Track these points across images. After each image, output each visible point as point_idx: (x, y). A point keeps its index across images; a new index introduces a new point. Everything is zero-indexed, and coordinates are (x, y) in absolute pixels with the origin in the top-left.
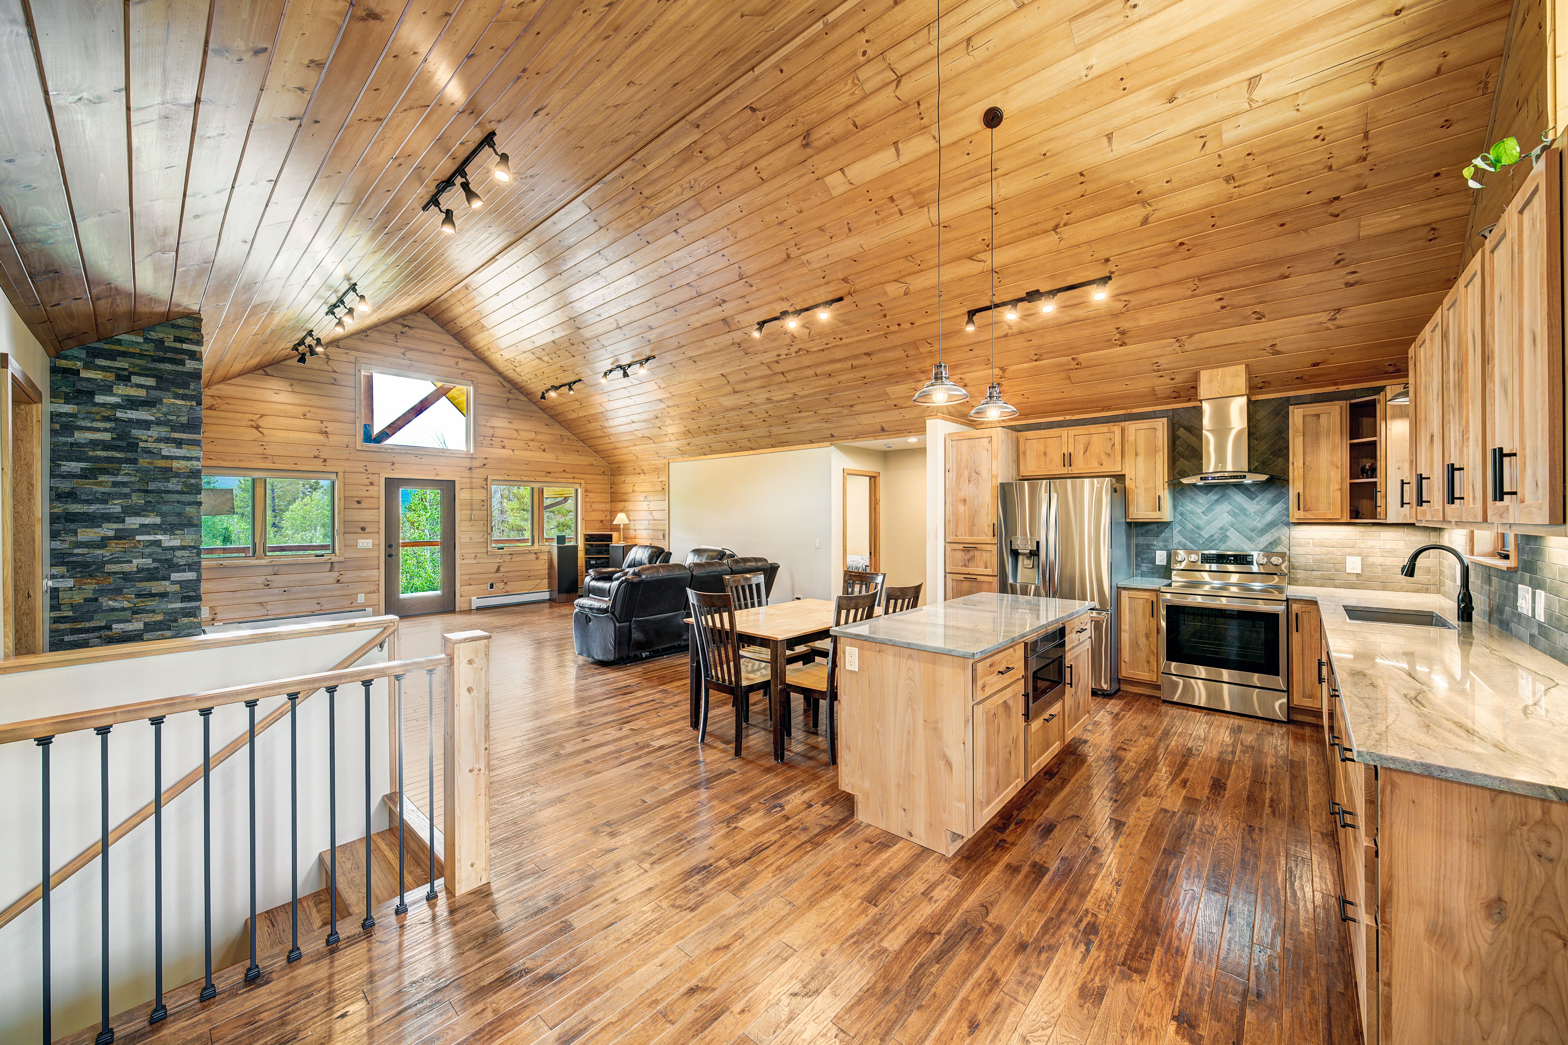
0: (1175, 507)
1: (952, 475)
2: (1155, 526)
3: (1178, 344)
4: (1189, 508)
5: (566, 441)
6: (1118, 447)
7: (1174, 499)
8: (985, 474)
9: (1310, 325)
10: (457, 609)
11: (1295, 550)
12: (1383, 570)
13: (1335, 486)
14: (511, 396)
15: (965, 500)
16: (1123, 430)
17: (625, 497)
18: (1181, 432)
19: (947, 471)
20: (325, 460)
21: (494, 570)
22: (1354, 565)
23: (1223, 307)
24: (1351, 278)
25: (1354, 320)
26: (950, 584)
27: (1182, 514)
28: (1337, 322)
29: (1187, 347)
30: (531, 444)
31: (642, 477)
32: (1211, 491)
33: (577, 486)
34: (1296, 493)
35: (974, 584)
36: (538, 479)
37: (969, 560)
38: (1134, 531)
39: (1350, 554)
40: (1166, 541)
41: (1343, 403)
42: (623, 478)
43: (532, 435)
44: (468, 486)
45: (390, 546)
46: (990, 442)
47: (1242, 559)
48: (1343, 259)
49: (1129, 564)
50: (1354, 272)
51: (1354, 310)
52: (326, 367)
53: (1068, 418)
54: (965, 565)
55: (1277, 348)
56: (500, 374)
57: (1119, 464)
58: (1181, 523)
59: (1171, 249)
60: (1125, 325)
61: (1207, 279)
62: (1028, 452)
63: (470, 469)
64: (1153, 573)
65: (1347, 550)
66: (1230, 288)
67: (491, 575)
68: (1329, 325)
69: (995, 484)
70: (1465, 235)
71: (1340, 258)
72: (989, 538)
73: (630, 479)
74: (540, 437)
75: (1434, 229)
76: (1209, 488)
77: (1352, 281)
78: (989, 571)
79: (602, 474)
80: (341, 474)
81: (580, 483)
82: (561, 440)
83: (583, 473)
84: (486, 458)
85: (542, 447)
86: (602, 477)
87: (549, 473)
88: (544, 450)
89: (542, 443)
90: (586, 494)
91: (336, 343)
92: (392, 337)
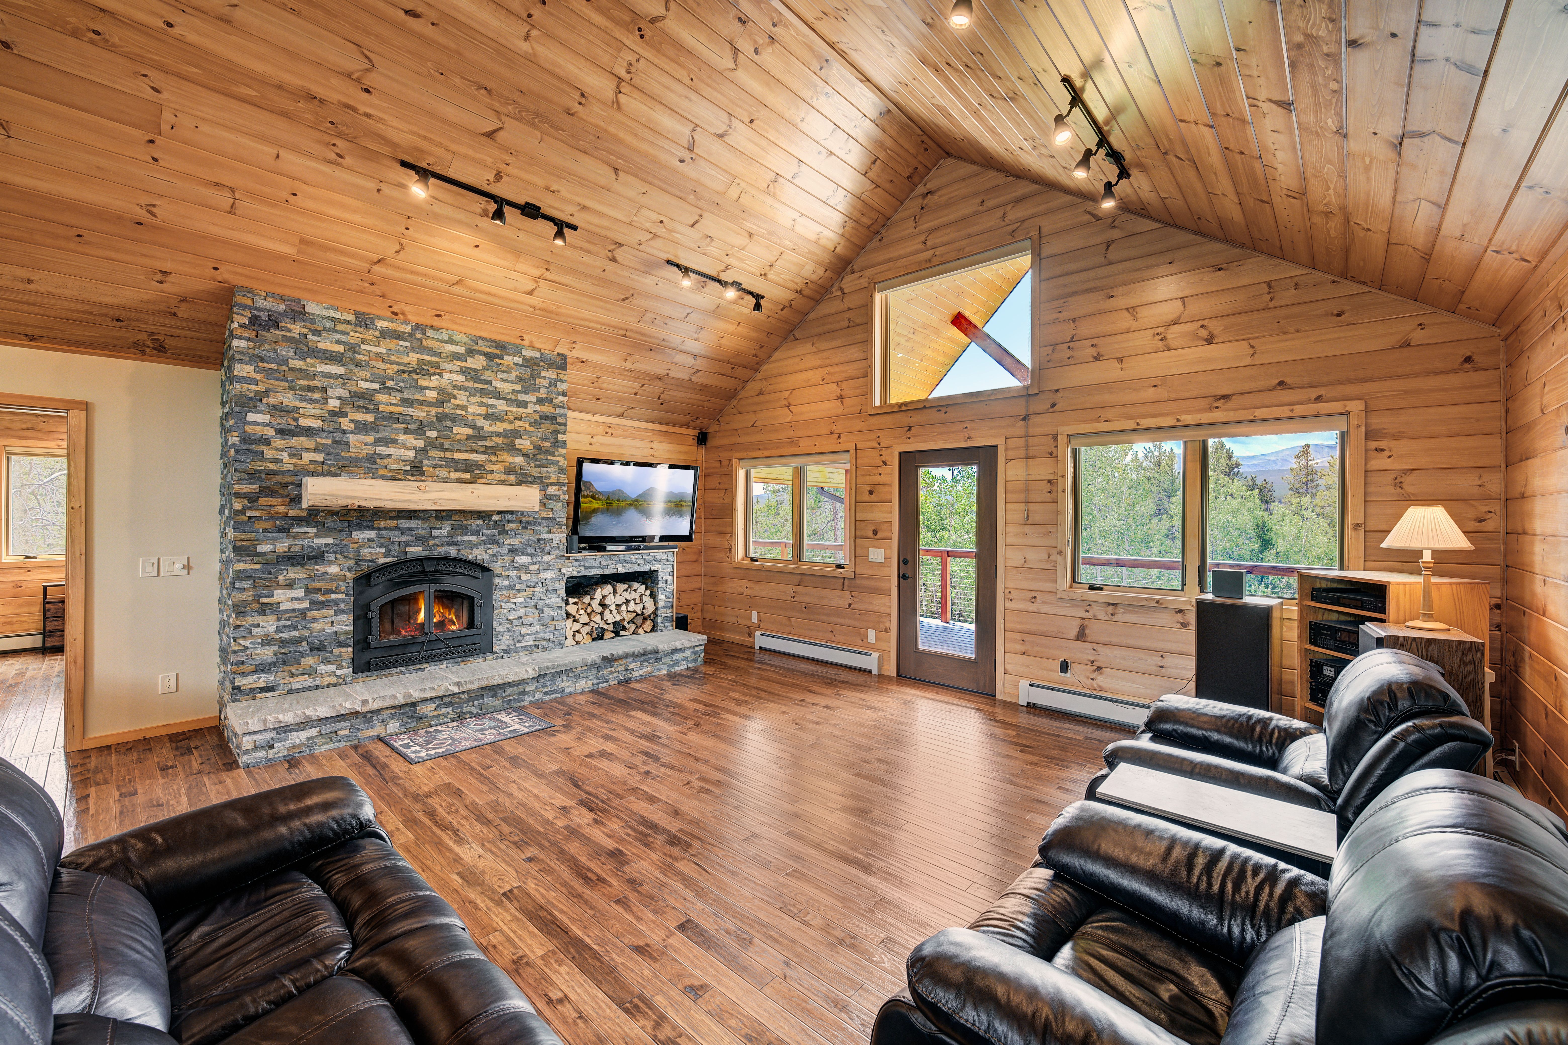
5: (1288, 296)
10: (997, 696)
14: (1115, 234)
17: (1527, 441)
20: (839, 436)
21: (1073, 633)
30: (1172, 332)
36: (1188, 419)
43: (1173, 311)
44: (1022, 453)
45: (906, 562)
52: (841, 307)
56: (1083, 194)
63: (1026, 418)
67: (1065, 644)
73: (1538, 361)
74: (1197, 308)
79: (1454, 371)
80: (853, 452)
81: (1347, 414)
82: (1268, 297)
83: (1365, 380)
84: (1057, 391)
85: (1204, 333)
86: (1454, 380)
87: (1226, 397)
88: (1209, 341)
89: (1205, 323)
90: (1373, 444)
91: (849, 268)
92: (911, 223)
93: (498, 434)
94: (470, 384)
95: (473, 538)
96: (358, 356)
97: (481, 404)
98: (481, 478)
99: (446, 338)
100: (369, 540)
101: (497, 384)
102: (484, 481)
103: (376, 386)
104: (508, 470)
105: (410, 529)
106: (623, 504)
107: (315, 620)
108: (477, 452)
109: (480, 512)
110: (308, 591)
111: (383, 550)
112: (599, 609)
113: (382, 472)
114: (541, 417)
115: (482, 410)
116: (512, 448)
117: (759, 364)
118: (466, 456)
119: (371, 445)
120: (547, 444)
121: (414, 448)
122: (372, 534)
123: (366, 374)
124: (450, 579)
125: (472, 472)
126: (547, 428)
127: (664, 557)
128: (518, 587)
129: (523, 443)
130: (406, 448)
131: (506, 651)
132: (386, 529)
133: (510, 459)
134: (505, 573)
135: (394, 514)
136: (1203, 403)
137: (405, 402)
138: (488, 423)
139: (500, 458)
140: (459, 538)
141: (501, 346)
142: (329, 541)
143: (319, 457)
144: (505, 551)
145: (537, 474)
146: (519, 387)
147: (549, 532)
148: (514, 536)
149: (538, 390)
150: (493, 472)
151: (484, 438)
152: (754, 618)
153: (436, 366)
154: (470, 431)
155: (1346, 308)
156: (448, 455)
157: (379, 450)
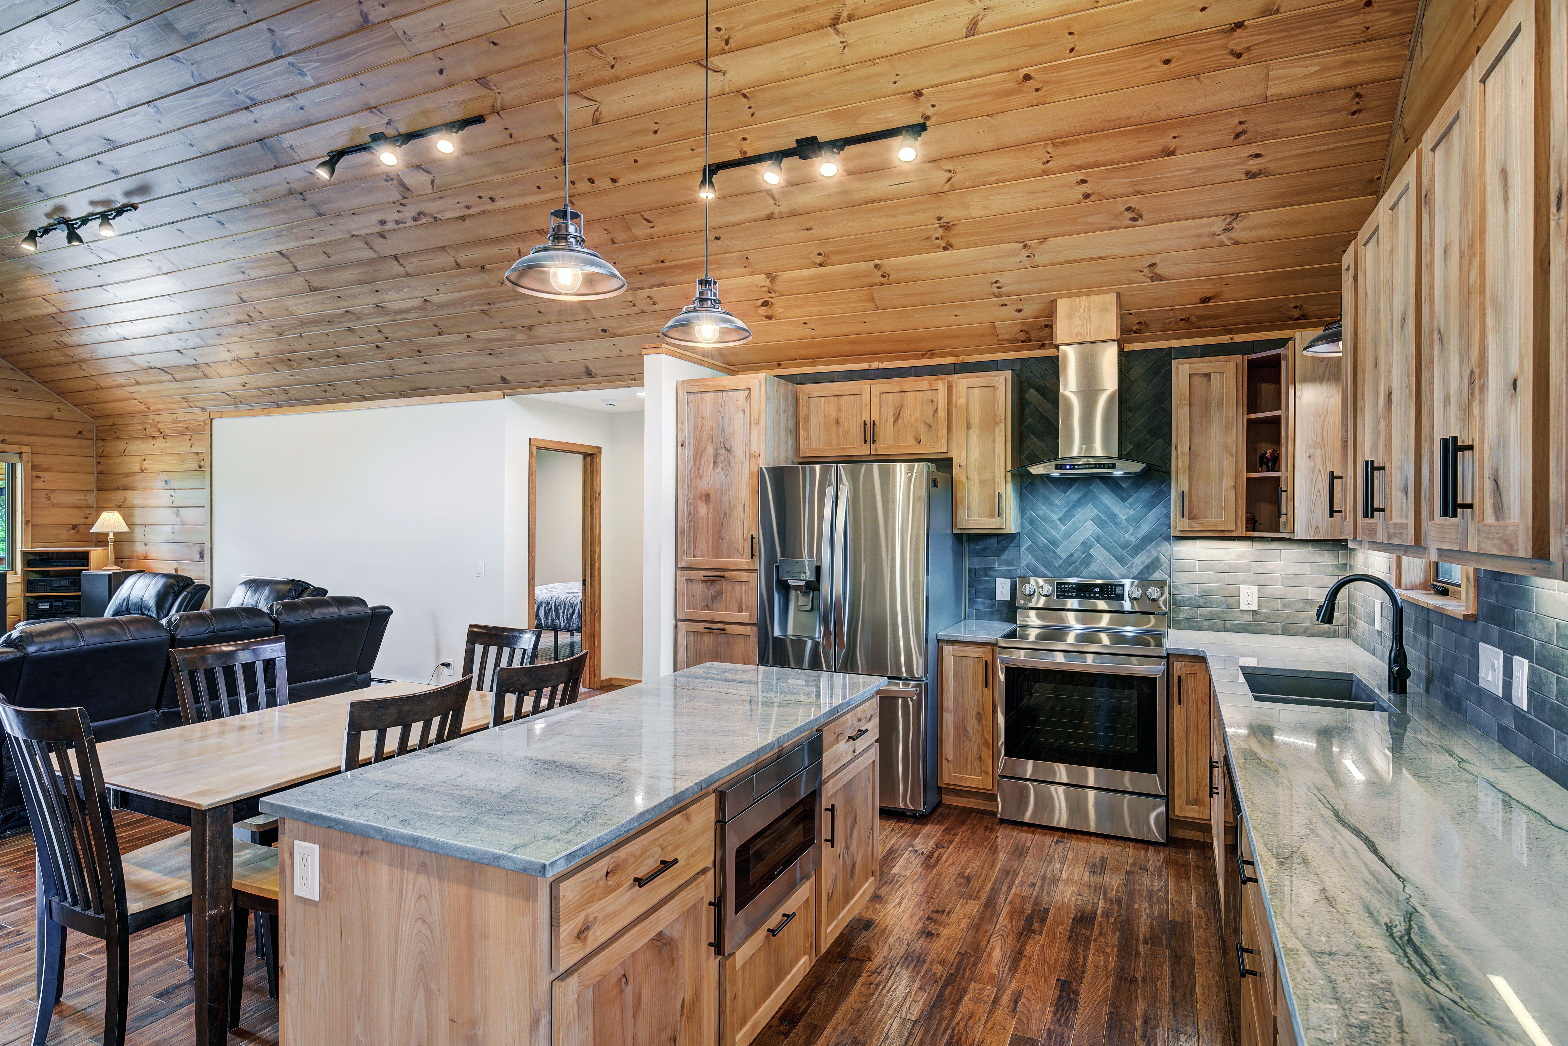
0: (1022, 510)
1: (688, 452)
2: (994, 541)
3: (1025, 253)
4: (1041, 512)
6: (942, 414)
7: (1022, 497)
8: (739, 451)
9: (1199, 236)
11: (1179, 577)
12: (1284, 605)
13: (1228, 482)
15: (708, 496)
16: (950, 388)
17: (125, 481)
18: (1032, 394)
19: (680, 445)
22: (1249, 599)
23: (1087, 196)
24: (1254, 165)
25: (1254, 234)
26: (683, 639)
27: (1032, 522)
28: (1234, 235)
29: (1038, 259)
31: (160, 443)
32: (1070, 486)
33: (14, 459)
34: (1179, 491)
35: (721, 639)
37: (714, 598)
38: (966, 547)
39: (1246, 583)
40: (1010, 563)
41: (1239, 358)
42: (121, 445)
46: (748, 397)
47: (1111, 592)
48: (1244, 132)
49: (958, 600)
50: (1257, 156)
51: (1256, 217)
53: (875, 365)
54: (707, 607)
55: (1158, 270)
57: (944, 441)
58: (1031, 536)
59: (1012, 85)
60: (951, 214)
61: (1064, 144)
62: (812, 418)
64: (992, 613)
65: (1241, 577)
66: (1097, 165)
68: (1224, 237)
69: (754, 469)
70: (1395, 109)
71: (1240, 129)
72: (744, 561)
73: (137, 447)
75: (1358, 95)
76: (1067, 482)
77: (1255, 169)
78: (745, 617)
79: (74, 437)
81: (21, 453)
83: (30, 435)
86: (74, 442)
90: (36, 473)
155: (19, 388)
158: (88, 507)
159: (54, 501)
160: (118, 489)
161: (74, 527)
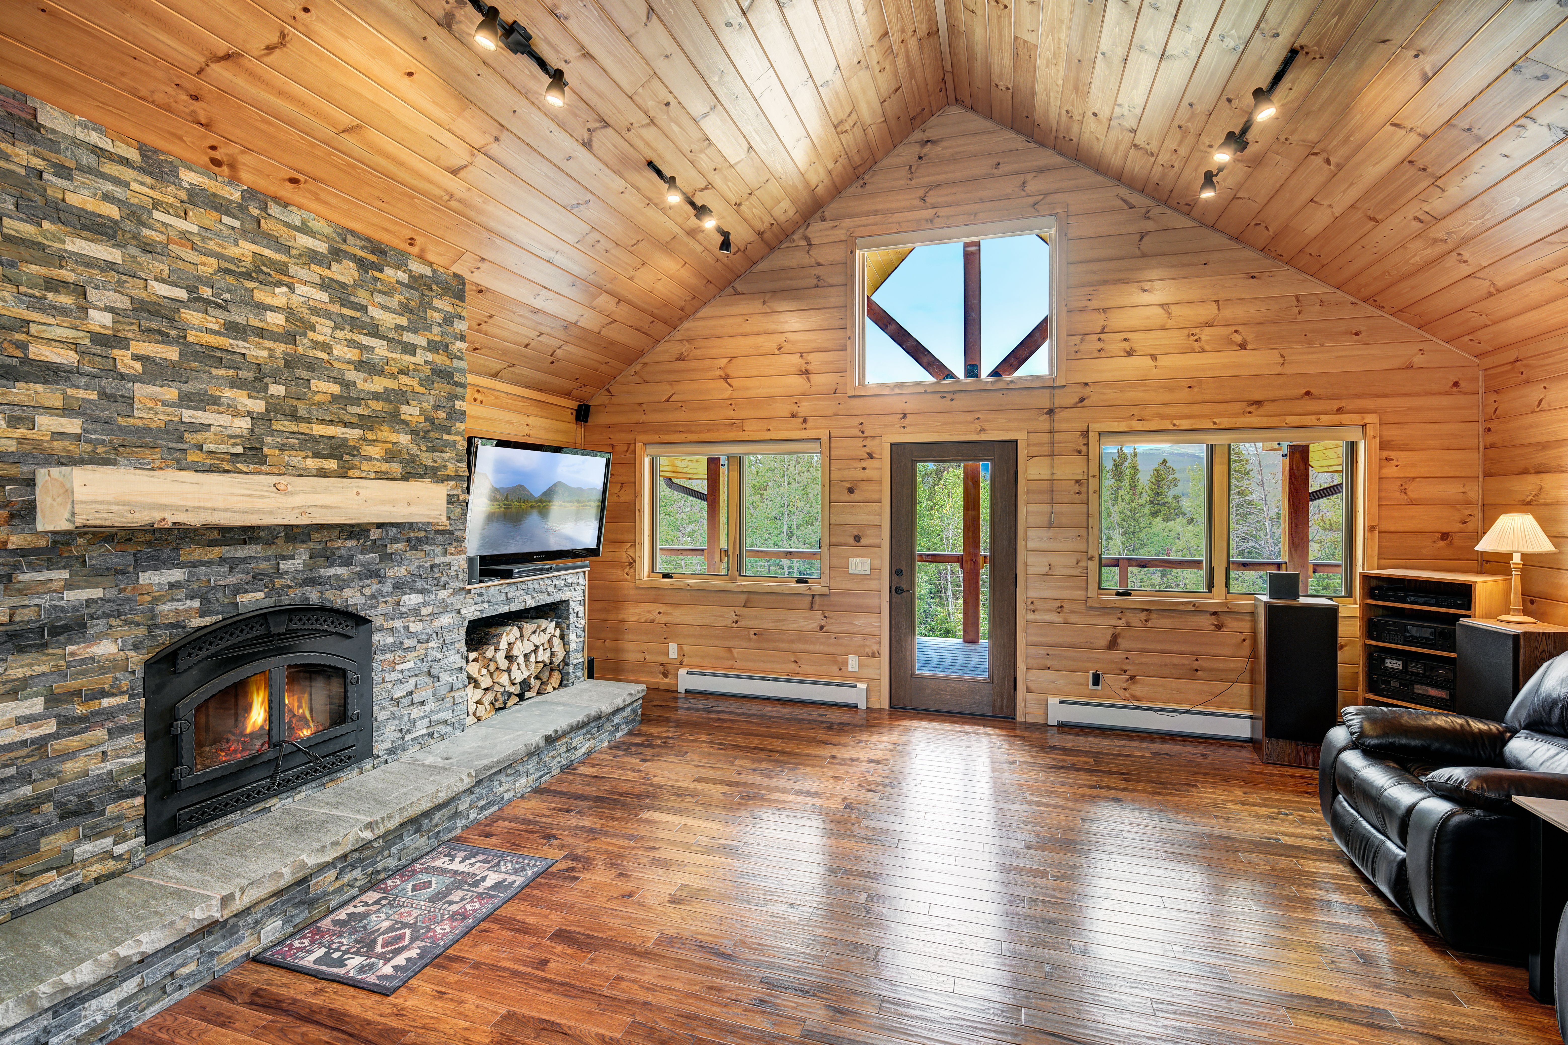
5: (1314, 312)
10: (1019, 718)
14: (1149, 225)
17: (1540, 458)
20: (805, 420)
21: (1104, 642)
30: (1206, 334)
33: (1354, 434)
36: (1225, 422)
42: (1534, 394)
43: (1208, 311)
44: (1046, 449)
45: (899, 573)
52: (807, 261)
56: (1119, 177)
63: (1051, 412)
67: (1095, 654)
74: (1231, 312)
79: (1445, 393)
80: (825, 441)
81: (1364, 426)
82: (1296, 310)
83: (1378, 396)
84: (1086, 384)
85: (1238, 338)
86: (1445, 401)
87: (1258, 403)
88: (1243, 346)
89: (1239, 328)
90: (1385, 454)
91: (819, 214)
92: (904, 172)
93: (376, 396)
94: (336, 308)
95: (341, 571)
96: (146, 232)
97: (351, 343)
98: (353, 467)
99: (297, 222)
100: (173, 586)
101: (375, 312)
102: (357, 473)
103: (182, 294)
104: (392, 455)
105: (243, 560)
106: (524, 506)
107: (69, 755)
108: (346, 424)
109: (352, 526)
110: (52, 699)
111: (196, 604)
112: (503, 663)
113: (194, 457)
114: (433, 371)
115: (352, 354)
116: (395, 420)
117: (681, 320)
118: (330, 431)
119: (173, 405)
120: (442, 415)
121: (249, 414)
122: (177, 575)
123: (162, 267)
124: (310, 644)
125: (340, 458)
126: (442, 388)
127: (575, 579)
128: (407, 643)
129: (411, 412)
130: (236, 414)
131: (391, 751)
132: (201, 563)
133: (394, 437)
134: (389, 624)
135: (215, 535)
136: (1238, 407)
137: (234, 329)
138: (361, 375)
139: (382, 435)
140: (322, 572)
141: (379, 250)
142: (96, 593)
143: (73, 426)
144: (388, 588)
145: (429, 463)
146: (403, 321)
147: (445, 553)
148: (400, 563)
149: (429, 328)
150: (369, 459)
151: (356, 401)
152: (673, 651)
153: (283, 269)
154: (336, 389)
155: (1362, 328)
156: (304, 427)
157: (187, 415)
158: (1468, 503)
159: (1412, 495)
160: (1525, 472)
161: (1445, 536)
